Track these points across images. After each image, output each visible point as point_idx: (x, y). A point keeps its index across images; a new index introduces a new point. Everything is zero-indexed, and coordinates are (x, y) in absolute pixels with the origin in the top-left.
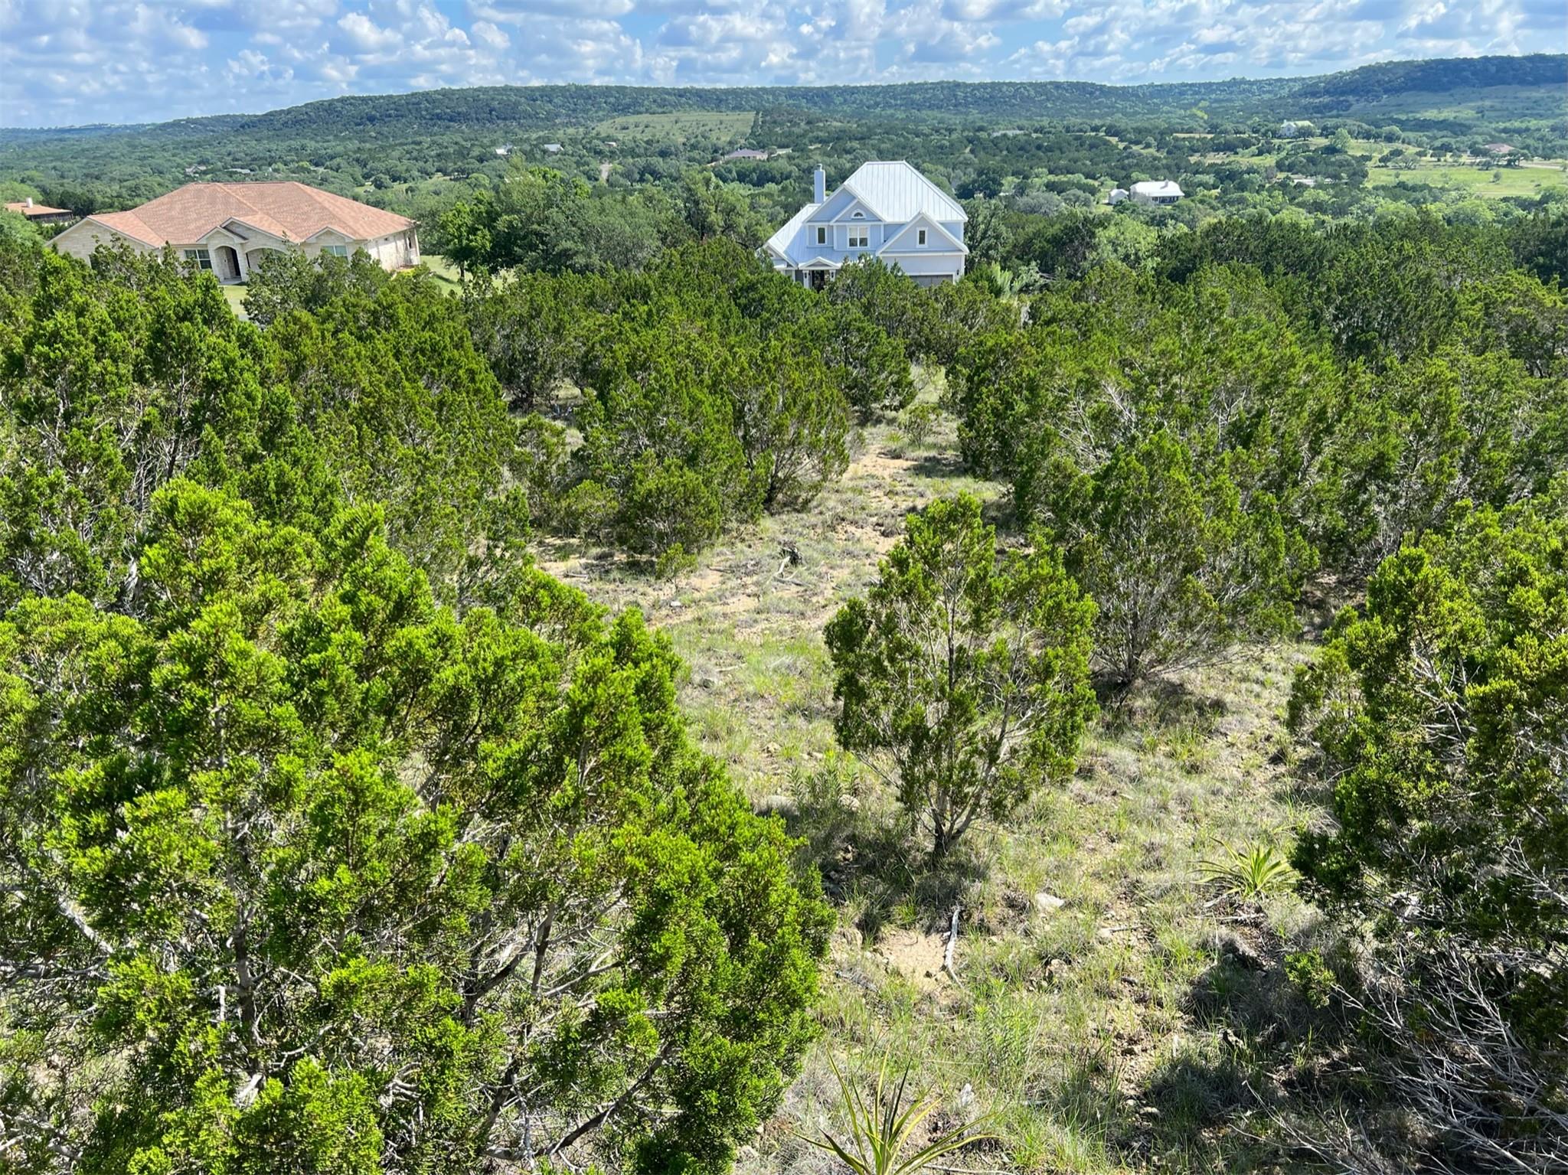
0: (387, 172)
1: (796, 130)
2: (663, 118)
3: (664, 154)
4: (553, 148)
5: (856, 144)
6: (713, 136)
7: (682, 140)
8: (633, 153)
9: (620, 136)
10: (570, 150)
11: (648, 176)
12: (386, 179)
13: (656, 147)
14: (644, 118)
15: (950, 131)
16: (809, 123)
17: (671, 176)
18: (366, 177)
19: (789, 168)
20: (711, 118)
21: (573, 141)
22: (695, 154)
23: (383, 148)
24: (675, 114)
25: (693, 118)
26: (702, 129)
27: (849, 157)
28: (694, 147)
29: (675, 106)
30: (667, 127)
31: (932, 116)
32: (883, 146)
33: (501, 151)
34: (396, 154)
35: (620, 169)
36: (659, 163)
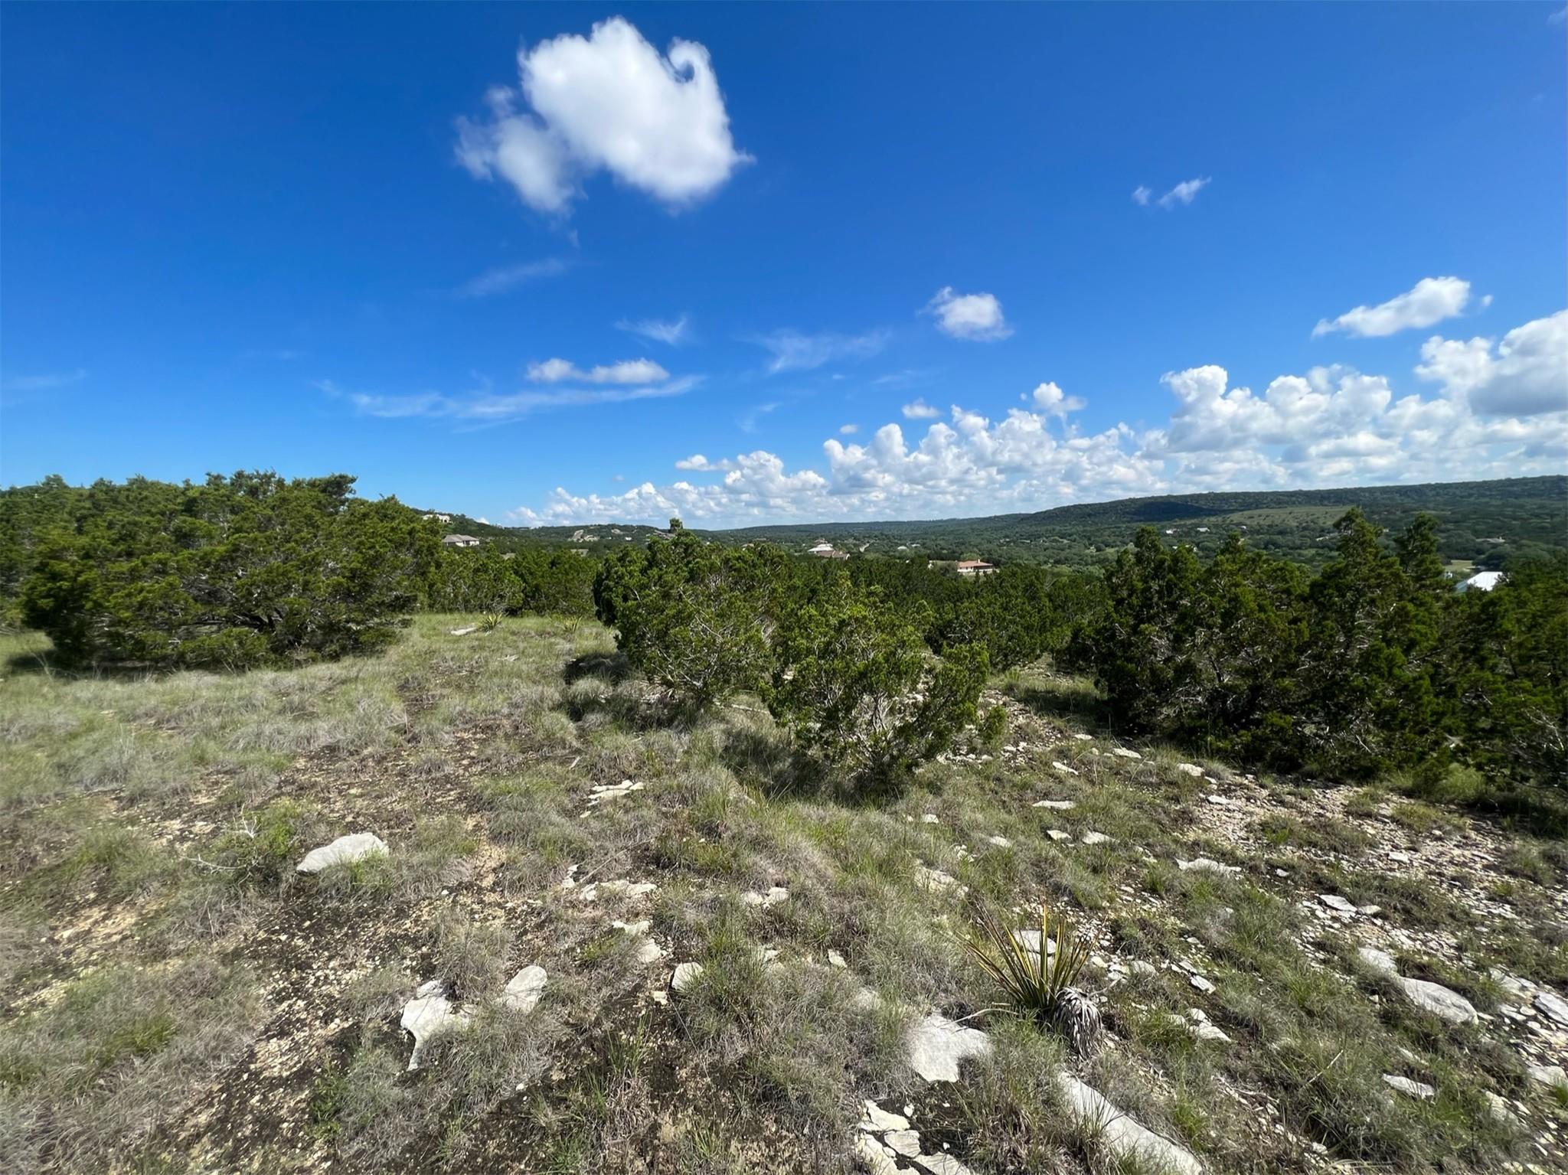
0: (1103, 542)
1: (1391, 517)
2: (1280, 511)
3: (1281, 533)
4: (1202, 530)
5: (1450, 526)
6: (1321, 522)
7: (1296, 524)
8: (1258, 532)
9: (1248, 522)
10: (1214, 531)
11: (1270, 546)
12: (1103, 546)
13: (1277, 529)
14: (1264, 511)
15: (1552, 516)
16: (1404, 512)
17: (1288, 546)
18: (1091, 545)
19: (1387, 542)
20: (1318, 511)
21: (1216, 526)
22: (1306, 533)
23: (1098, 530)
24: (1290, 509)
25: (1302, 512)
26: (1311, 517)
27: (1443, 535)
28: (1305, 529)
29: (1287, 503)
30: (1283, 517)
31: (1531, 503)
32: (1477, 527)
33: (1169, 532)
34: (1106, 533)
35: (1251, 542)
36: (1279, 539)
